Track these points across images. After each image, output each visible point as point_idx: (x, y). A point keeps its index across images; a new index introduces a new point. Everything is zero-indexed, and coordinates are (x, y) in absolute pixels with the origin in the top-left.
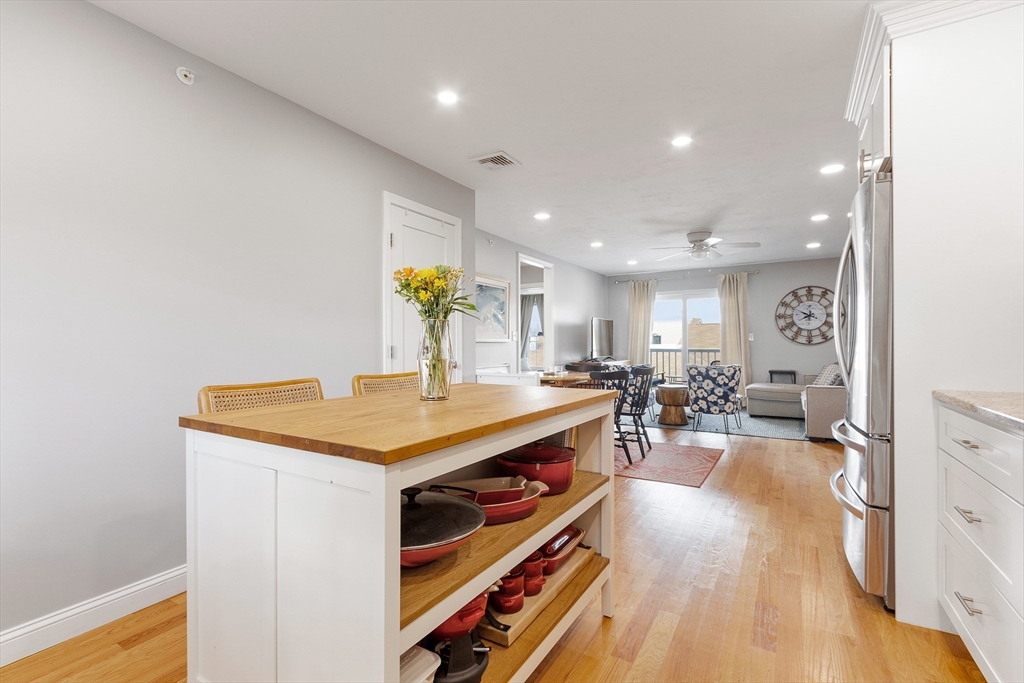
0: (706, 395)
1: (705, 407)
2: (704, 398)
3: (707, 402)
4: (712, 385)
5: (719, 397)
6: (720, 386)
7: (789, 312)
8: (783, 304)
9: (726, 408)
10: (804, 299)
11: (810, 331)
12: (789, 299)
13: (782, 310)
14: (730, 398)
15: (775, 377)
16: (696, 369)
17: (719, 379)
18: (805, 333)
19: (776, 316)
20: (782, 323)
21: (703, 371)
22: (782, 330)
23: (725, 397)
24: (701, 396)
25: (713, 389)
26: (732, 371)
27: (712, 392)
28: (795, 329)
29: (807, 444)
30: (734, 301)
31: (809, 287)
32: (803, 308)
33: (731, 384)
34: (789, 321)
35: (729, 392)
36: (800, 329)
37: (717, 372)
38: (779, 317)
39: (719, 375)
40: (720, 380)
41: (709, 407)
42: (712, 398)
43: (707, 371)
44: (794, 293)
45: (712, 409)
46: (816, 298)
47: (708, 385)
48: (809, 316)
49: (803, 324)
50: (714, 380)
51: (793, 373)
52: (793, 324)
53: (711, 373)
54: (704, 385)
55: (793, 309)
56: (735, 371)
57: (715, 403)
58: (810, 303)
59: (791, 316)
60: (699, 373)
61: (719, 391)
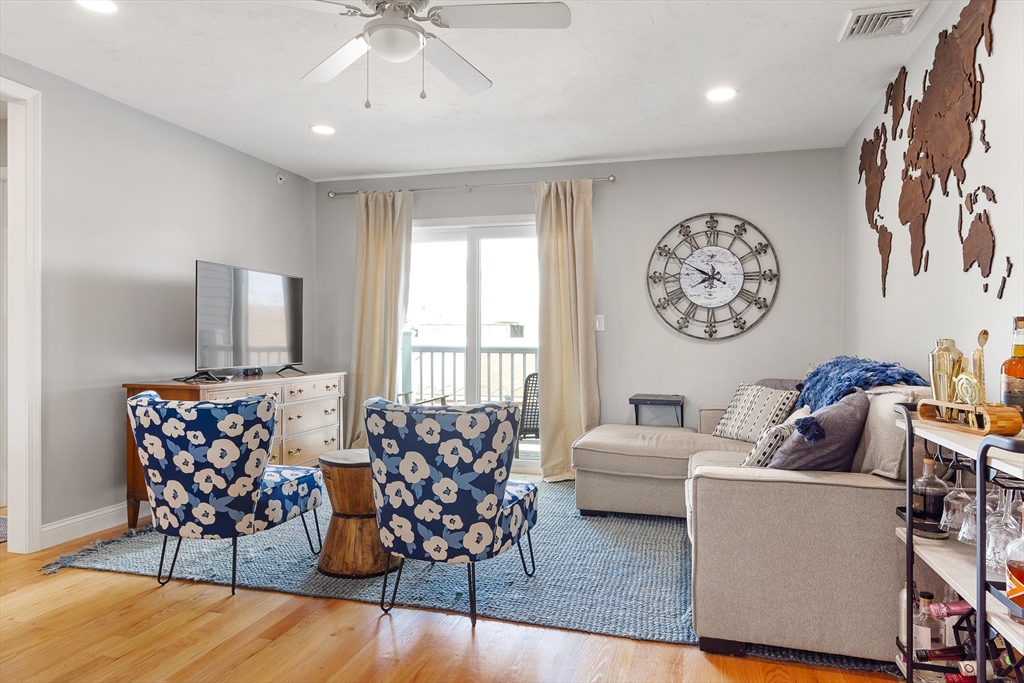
0: (410, 502)
1: (408, 538)
2: (406, 511)
3: (414, 521)
4: (425, 470)
5: (447, 509)
6: (447, 472)
7: (673, 268)
8: (663, 251)
9: (469, 541)
10: (702, 240)
11: (711, 311)
12: (674, 239)
13: (659, 265)
14: (481, 509)
15: (645, 410)
16: (382, 415)
17: (445, 449)
18: (702, 315)
19: (649, 277)
20: (659, 292)
21: (400, 422)
22: (659, 307)
23: (465, 507)
24: (396, 503)
25: (429, 482)
26: (483, 423)
27: (427, 492)
28: (684, 306)
29: (695, 655)
30: (563, 242)
31: (712, 216)
32: (699, 261)
33: (482, 466)
34: (672, 287)
35: (476, 492)
36: (694, 306)
37: (437, 428)
38: (653, 278)
39: (445, 436)
40: (451, 455)
41: (419, 540)
42: (427, 511)
43: (411, 422)
44: (683, 228)
45: (429, 546)
46: (725, 240)
47: (416, 469)
48: (710, 278)
49: (698, 294)
50: (430, 453)
51: (678, 403)
52: (680, 294)
53: (421, 429)
54: (405, 468)
55: (681, 261)
56: (494, 425)
57: (437, 528)
58: (713, 249)
59: (677, 278)
60: (391, 431)
61: (447, 489)
